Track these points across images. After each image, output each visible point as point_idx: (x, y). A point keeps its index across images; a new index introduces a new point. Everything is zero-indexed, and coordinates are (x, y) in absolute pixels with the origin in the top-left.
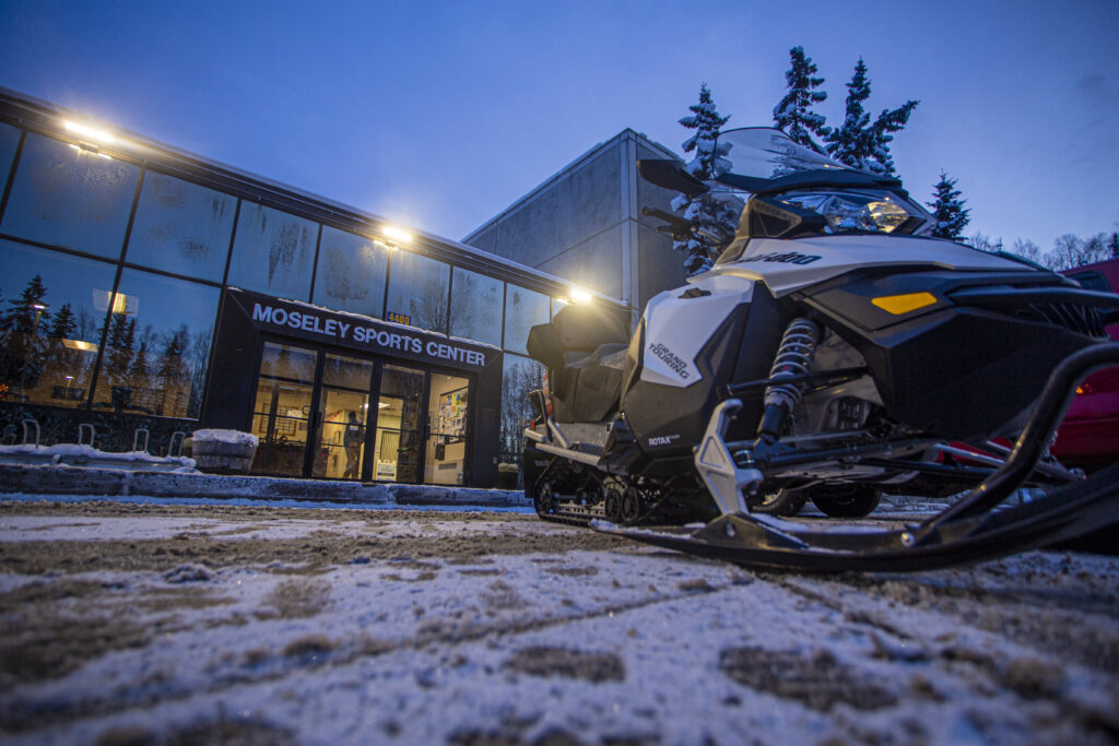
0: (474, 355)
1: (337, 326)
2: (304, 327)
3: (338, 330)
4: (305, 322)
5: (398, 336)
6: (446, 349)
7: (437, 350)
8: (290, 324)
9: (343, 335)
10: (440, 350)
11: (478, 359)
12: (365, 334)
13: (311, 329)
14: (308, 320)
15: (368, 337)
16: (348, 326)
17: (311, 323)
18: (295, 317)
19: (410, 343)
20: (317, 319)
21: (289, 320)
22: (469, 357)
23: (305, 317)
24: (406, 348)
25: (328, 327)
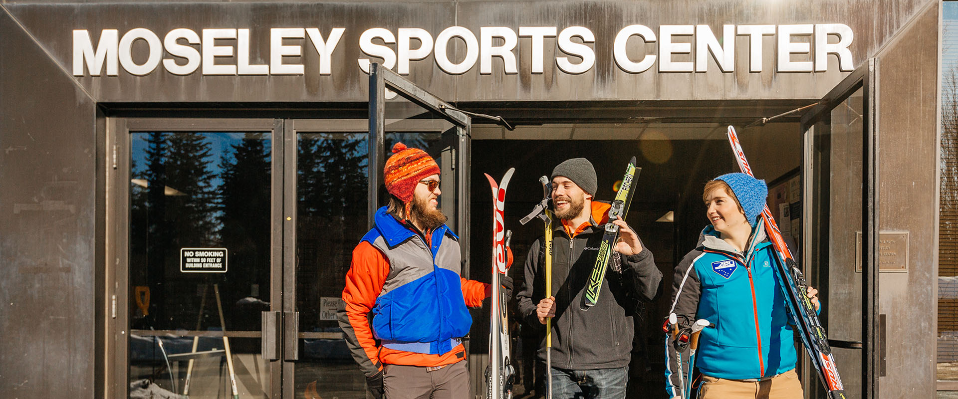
0: (811, 38)
1: (306, 43)
2: (210, 68)
3: (309, 56)
4: (210, 50)
5: (506, 32)
6: (692, 38)
7: (654, 47)
8: (171, 66)
9: (325, 66)
10: (667, 47)
11: (823, 48)
12: (394, 46)
13: (229, 69)
14: (219, 42)
15: (406, 54)
16: (337, 33)
17: (228, 51)
18: (182, 41)
19: (553, 48)
20: (244, 36)
21: (166, 55)
22: (786, 47)
23: (210, 34)
24: (538, 65)
25: (277, 49)
